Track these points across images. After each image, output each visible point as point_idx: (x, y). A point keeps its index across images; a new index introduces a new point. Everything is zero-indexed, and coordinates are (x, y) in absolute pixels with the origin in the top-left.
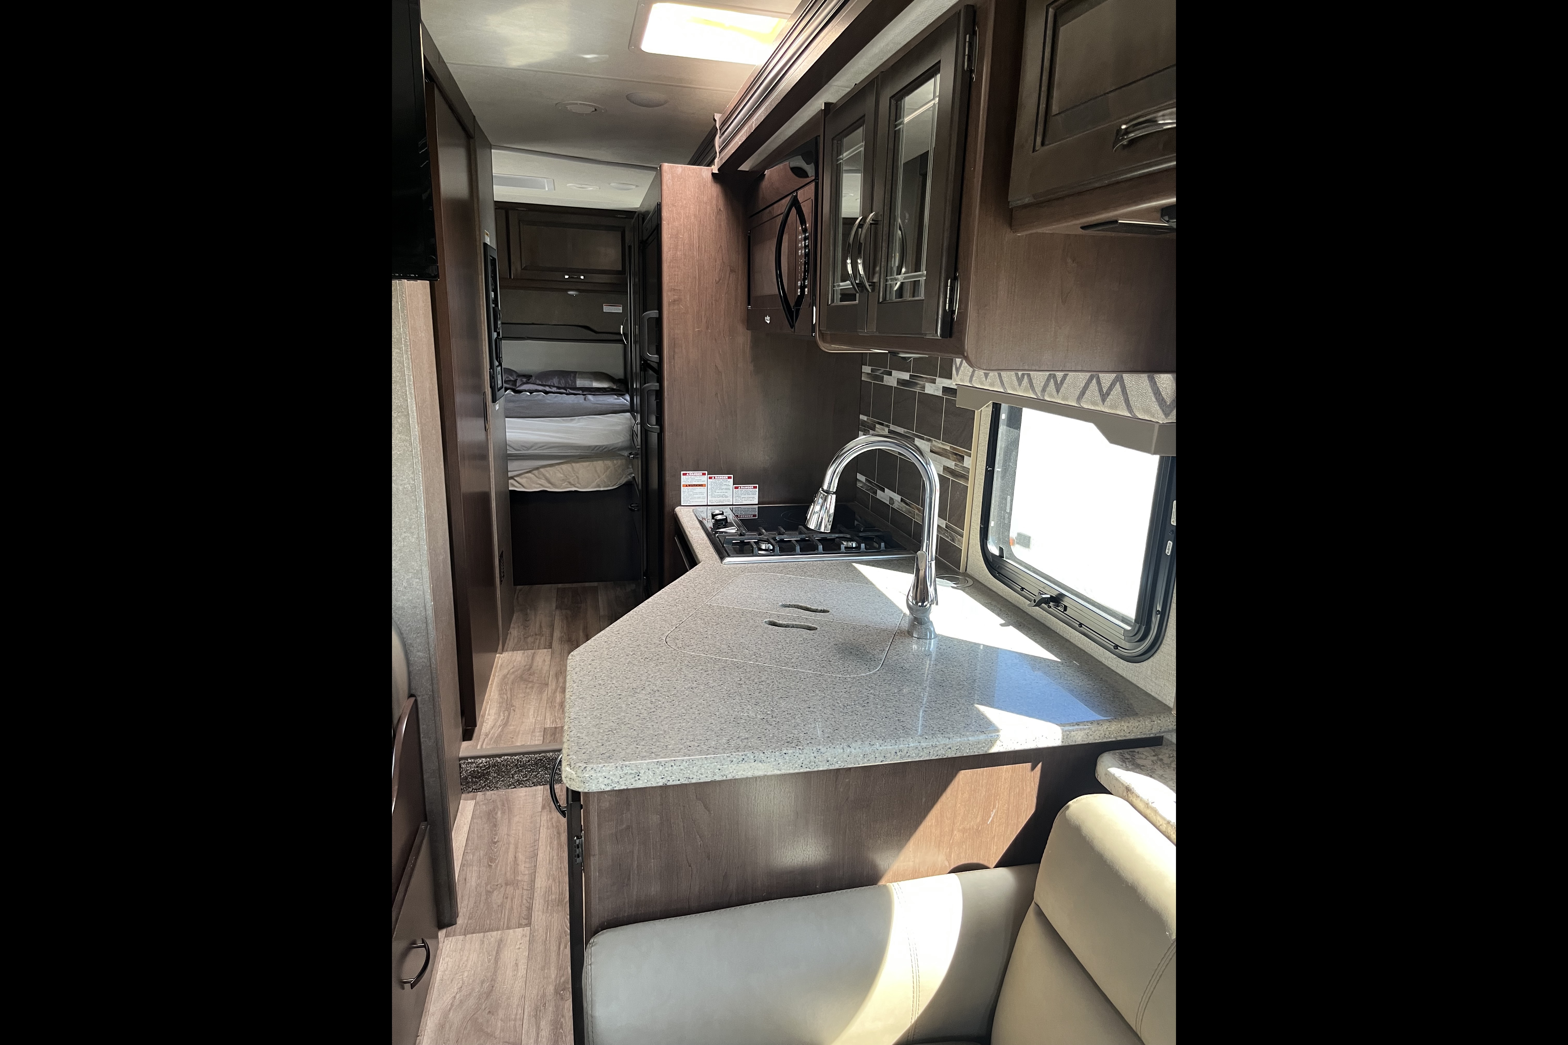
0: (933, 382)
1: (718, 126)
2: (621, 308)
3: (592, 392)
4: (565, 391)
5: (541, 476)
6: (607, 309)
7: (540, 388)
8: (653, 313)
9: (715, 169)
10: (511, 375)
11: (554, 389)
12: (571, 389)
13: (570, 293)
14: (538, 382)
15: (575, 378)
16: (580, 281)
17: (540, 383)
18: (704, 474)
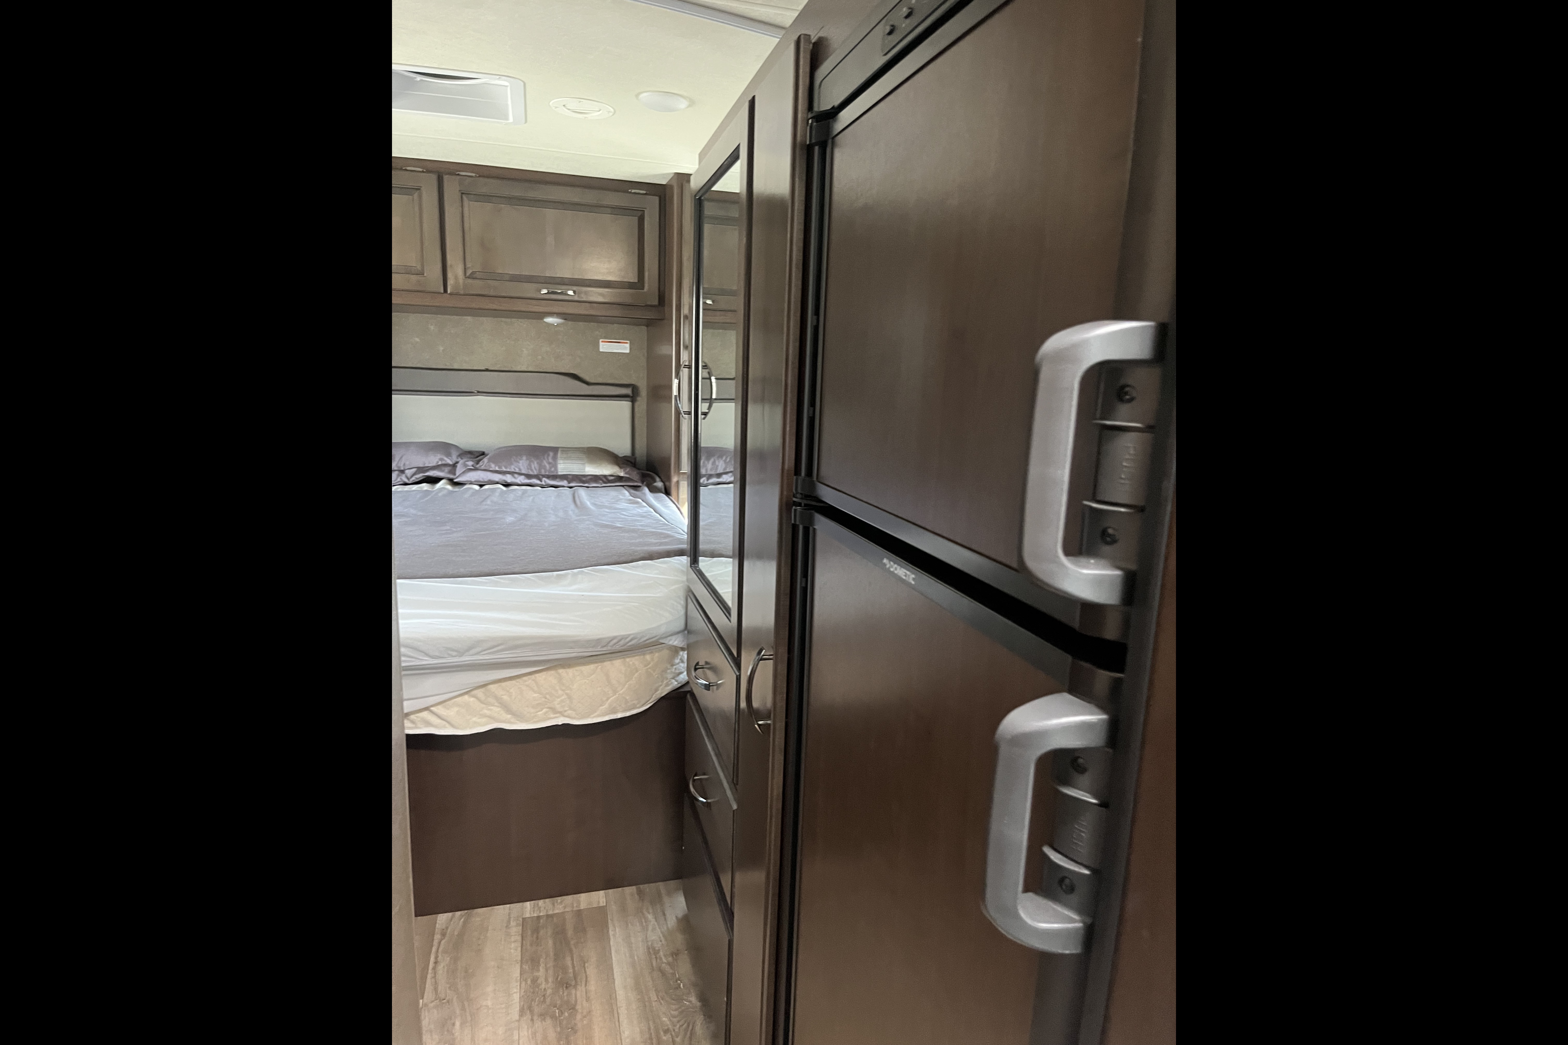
2: (628, 345)
3: (584, 482)
4: (538, 482)
5: (491, 700)
6: (605, 347)
7: (497, 477)
10: (449, 455)
11: (521, 479)
12: (548, 477)
13: (549, 320)
14: (493, 467)
15: (555, 458)
16: (566, 298)
17: (497, 469)
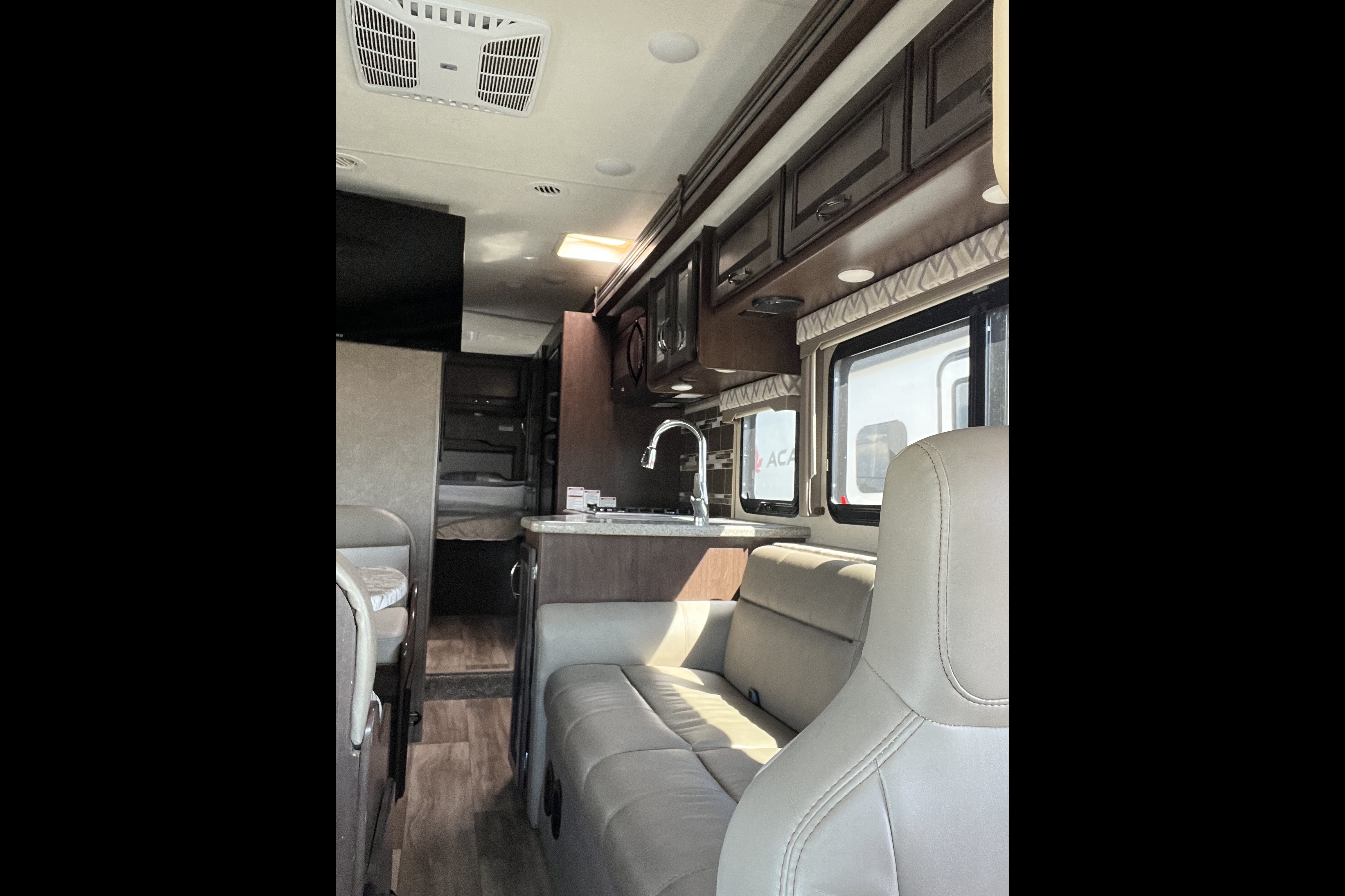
0: (715, 420)
1: (596, 293)
6: (502, 428)
8: (555, 394)
9: (594, 314)
13: (476, 414)
15: (475, 476)
16: (486, 404)
18: (582, 489)
